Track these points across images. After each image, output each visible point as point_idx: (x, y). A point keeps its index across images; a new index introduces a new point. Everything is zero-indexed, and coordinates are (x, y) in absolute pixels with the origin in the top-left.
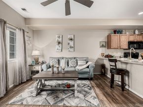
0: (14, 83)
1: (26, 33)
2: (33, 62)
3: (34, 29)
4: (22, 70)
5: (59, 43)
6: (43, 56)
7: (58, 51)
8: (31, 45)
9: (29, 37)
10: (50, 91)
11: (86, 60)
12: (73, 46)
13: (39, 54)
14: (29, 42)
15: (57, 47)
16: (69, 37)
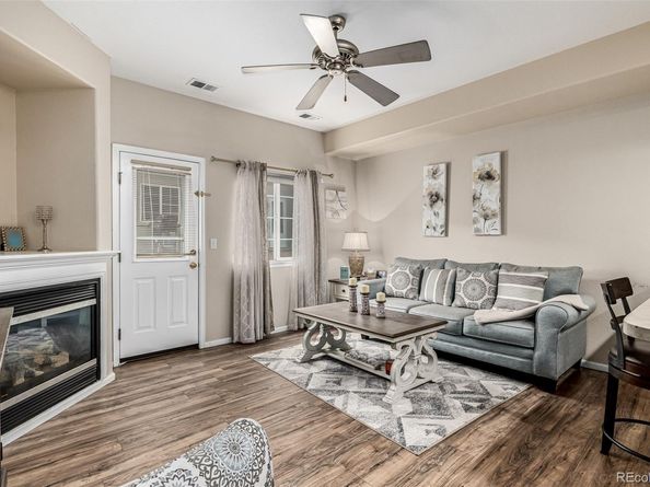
0: (287, 324)
1: (322, 181)
2: (343, 270)
3: (357, 159)
4: (308, 291)
5: (435, 198)
6: (380, 253)
7: (430, 232)
8: (344, 216)
9: (338, 190)
10: (339, 366)
11: (544, 282)
12: (495, 206)
13: (365, 247)
14: (337, 206)
15: (428, 215)
16: (479, 164)
